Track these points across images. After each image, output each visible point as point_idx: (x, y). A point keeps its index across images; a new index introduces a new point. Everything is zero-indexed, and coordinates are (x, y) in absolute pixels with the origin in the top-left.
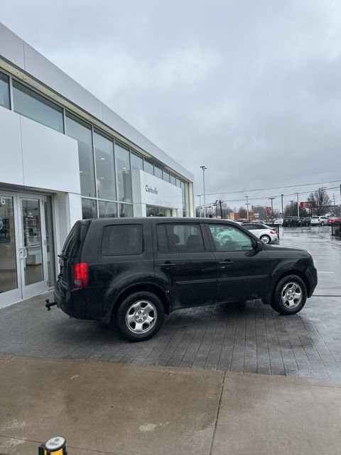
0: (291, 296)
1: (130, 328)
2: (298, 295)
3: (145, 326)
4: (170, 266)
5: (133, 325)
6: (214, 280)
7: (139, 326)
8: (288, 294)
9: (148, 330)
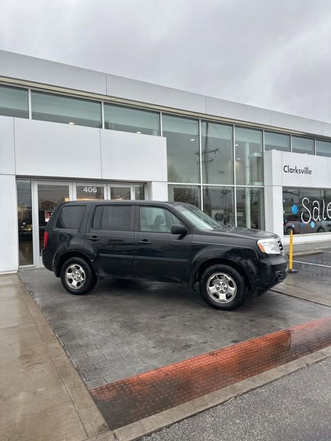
0: (222, 289)
1: (68, 283)
2: (233, 290)
3: (78, 284)
4: (96, 240)
5: (71, 281)
6: (131, 257)
7: (75, 283)
8: (218, 286)
9: (79, 287)
